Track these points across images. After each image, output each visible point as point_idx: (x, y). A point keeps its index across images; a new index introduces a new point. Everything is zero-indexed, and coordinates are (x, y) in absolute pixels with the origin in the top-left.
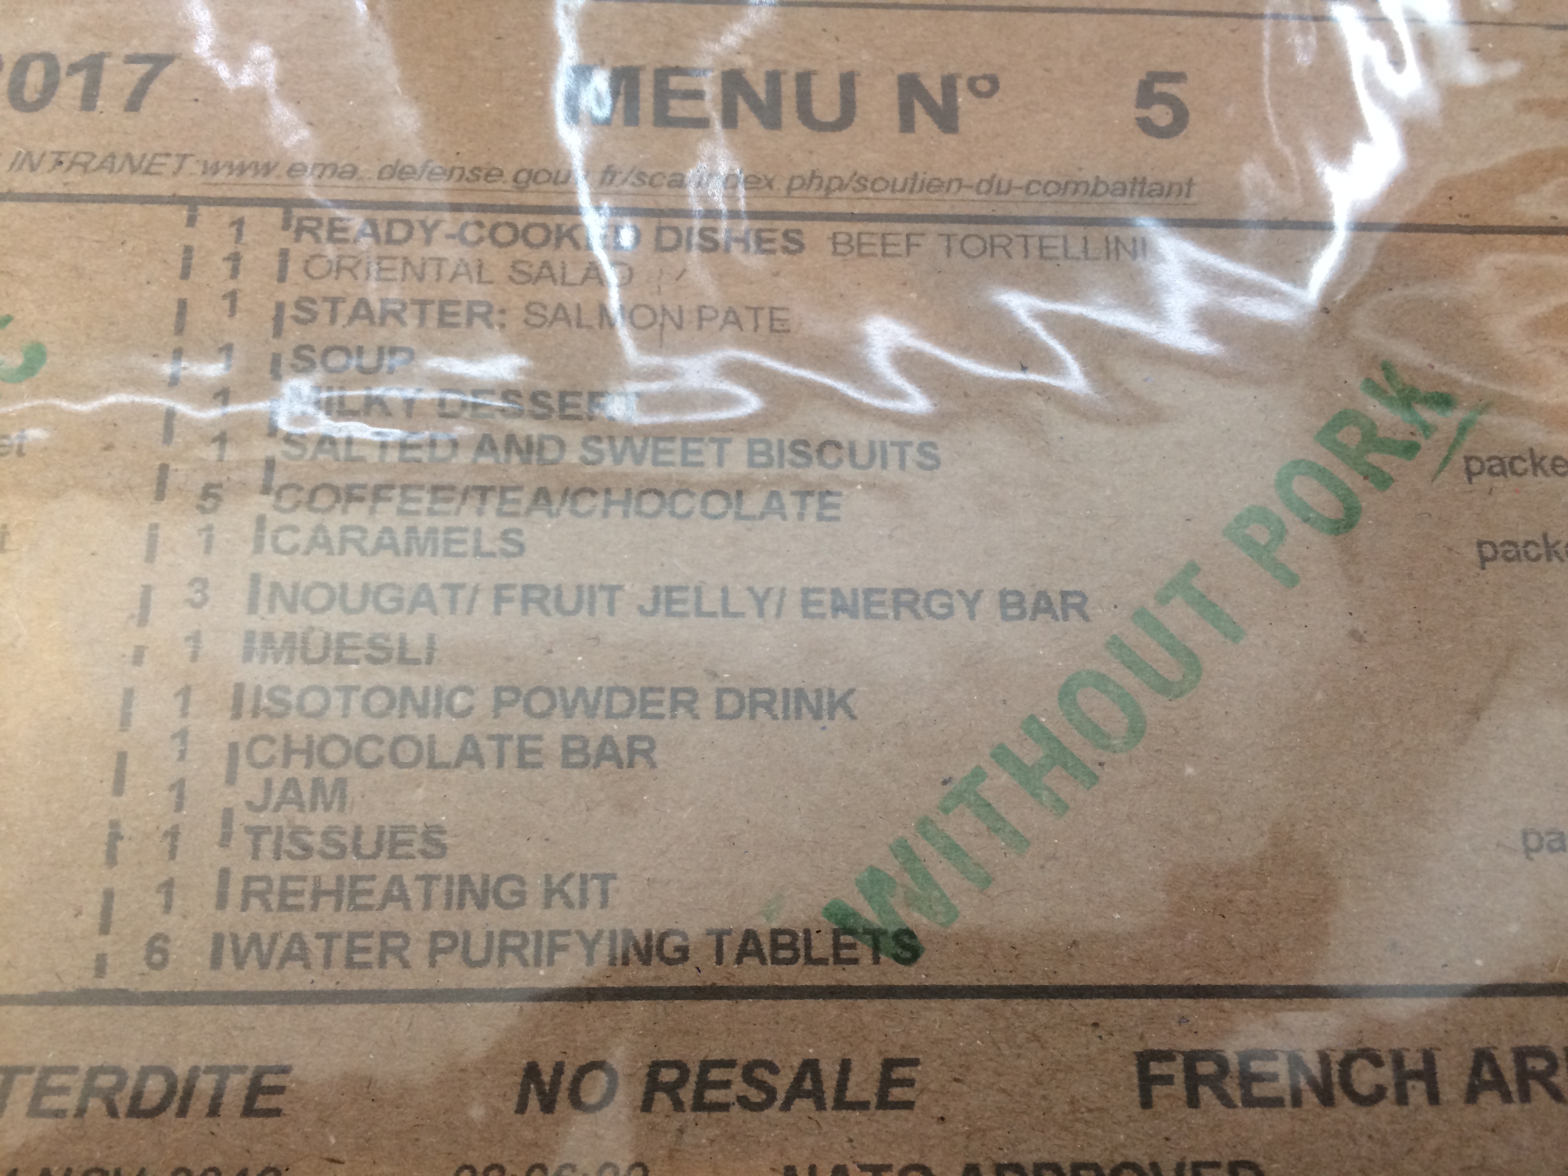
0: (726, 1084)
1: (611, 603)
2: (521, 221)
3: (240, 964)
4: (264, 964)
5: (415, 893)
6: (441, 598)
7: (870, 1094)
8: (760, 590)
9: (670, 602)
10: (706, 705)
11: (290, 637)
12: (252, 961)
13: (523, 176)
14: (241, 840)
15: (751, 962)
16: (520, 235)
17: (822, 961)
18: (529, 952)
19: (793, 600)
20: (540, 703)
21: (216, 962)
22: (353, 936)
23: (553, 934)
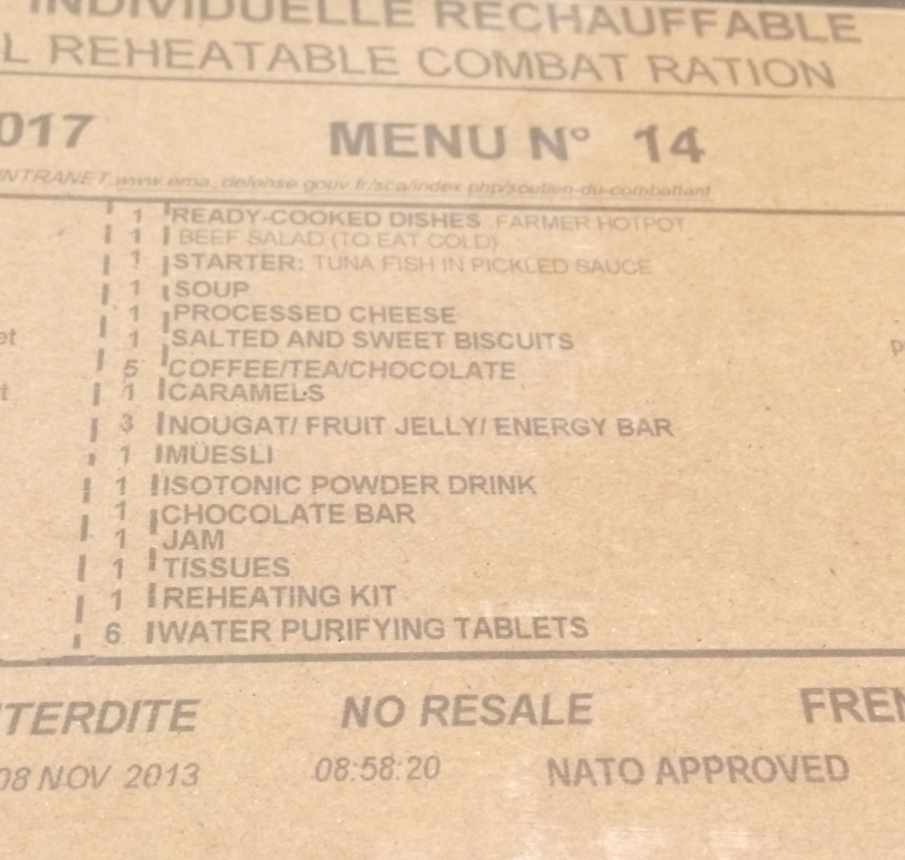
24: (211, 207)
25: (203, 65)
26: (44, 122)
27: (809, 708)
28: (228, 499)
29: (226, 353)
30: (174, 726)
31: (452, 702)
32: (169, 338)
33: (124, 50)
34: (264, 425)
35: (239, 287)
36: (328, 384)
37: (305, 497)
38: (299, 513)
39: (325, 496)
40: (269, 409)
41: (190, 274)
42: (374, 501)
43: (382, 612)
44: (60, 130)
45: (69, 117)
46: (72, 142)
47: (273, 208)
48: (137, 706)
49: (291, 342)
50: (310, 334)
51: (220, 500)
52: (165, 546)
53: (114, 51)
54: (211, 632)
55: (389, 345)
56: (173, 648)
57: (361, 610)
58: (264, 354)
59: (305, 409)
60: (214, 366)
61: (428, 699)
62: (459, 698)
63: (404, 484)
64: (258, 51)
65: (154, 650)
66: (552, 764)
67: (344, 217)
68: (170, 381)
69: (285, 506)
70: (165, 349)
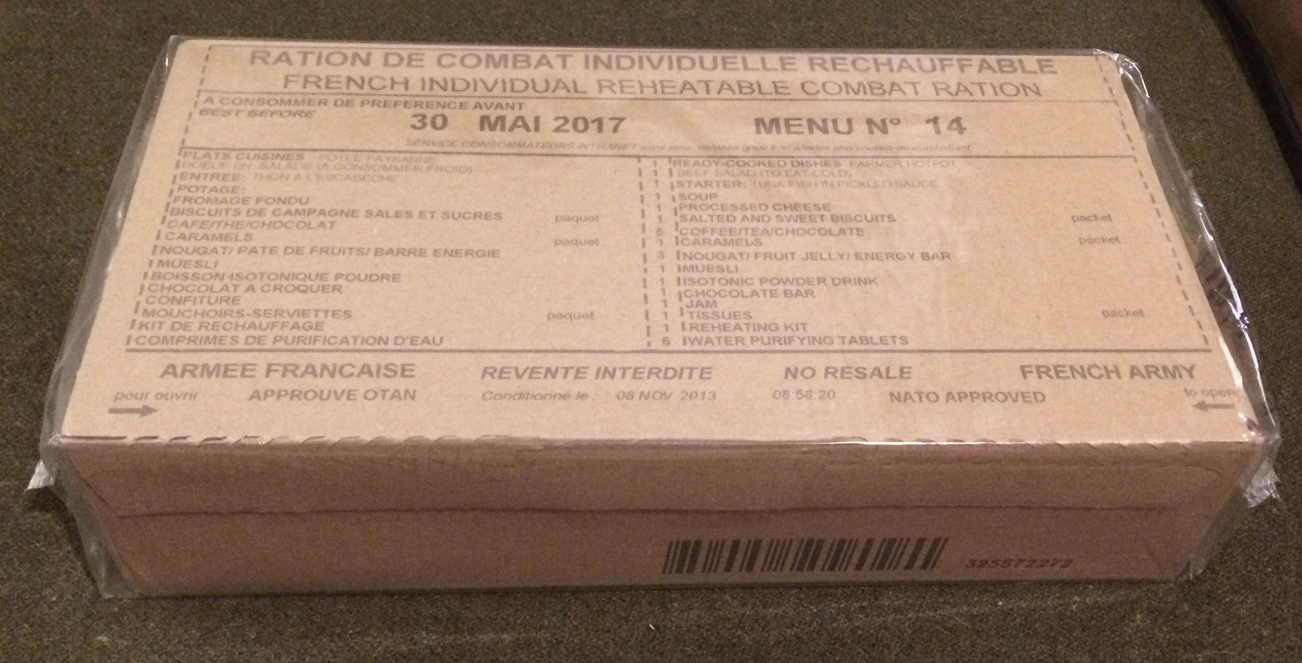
24: (693, 160)
25: (681, 92)
26: (599, 121)
27: (1024, 374)
28: (717, 287)
29: (709, 225)
30: (701, 377)
31: (840, 370)
32: (678, 219)
33: (637, 86)
34: (732, 256)
35: (713, 196)
36: (764, 239)
37: (757, 286)
38: (754, 293)
39: (767, 286)
40: (735, 250)
41: (686, 190)
42: (794, 288)
43: (801, 333)
44: (608, 125)
45: (612, 119)
46: (615, 130)
47: (727, 159)
48: (682, 370)
49: (742, 220)
50: (753, 216)
51: (714, 288)
52: (687, 306)
53: (633, 87)
54: (716, 341)
55: (796, 221)
56: (696, 347)
57: (789, 333)
58: (729, 225)
59: (753, 249)
60: (704, 231)
61: (827, 369)
62: (843, 369)
63: (808, 281)
64: (711, 85)
65: (688, 347)
66: (892, 394)
67: (766, 163)
68: (680, 238)
69: (747, 290)
70: (677, 224)
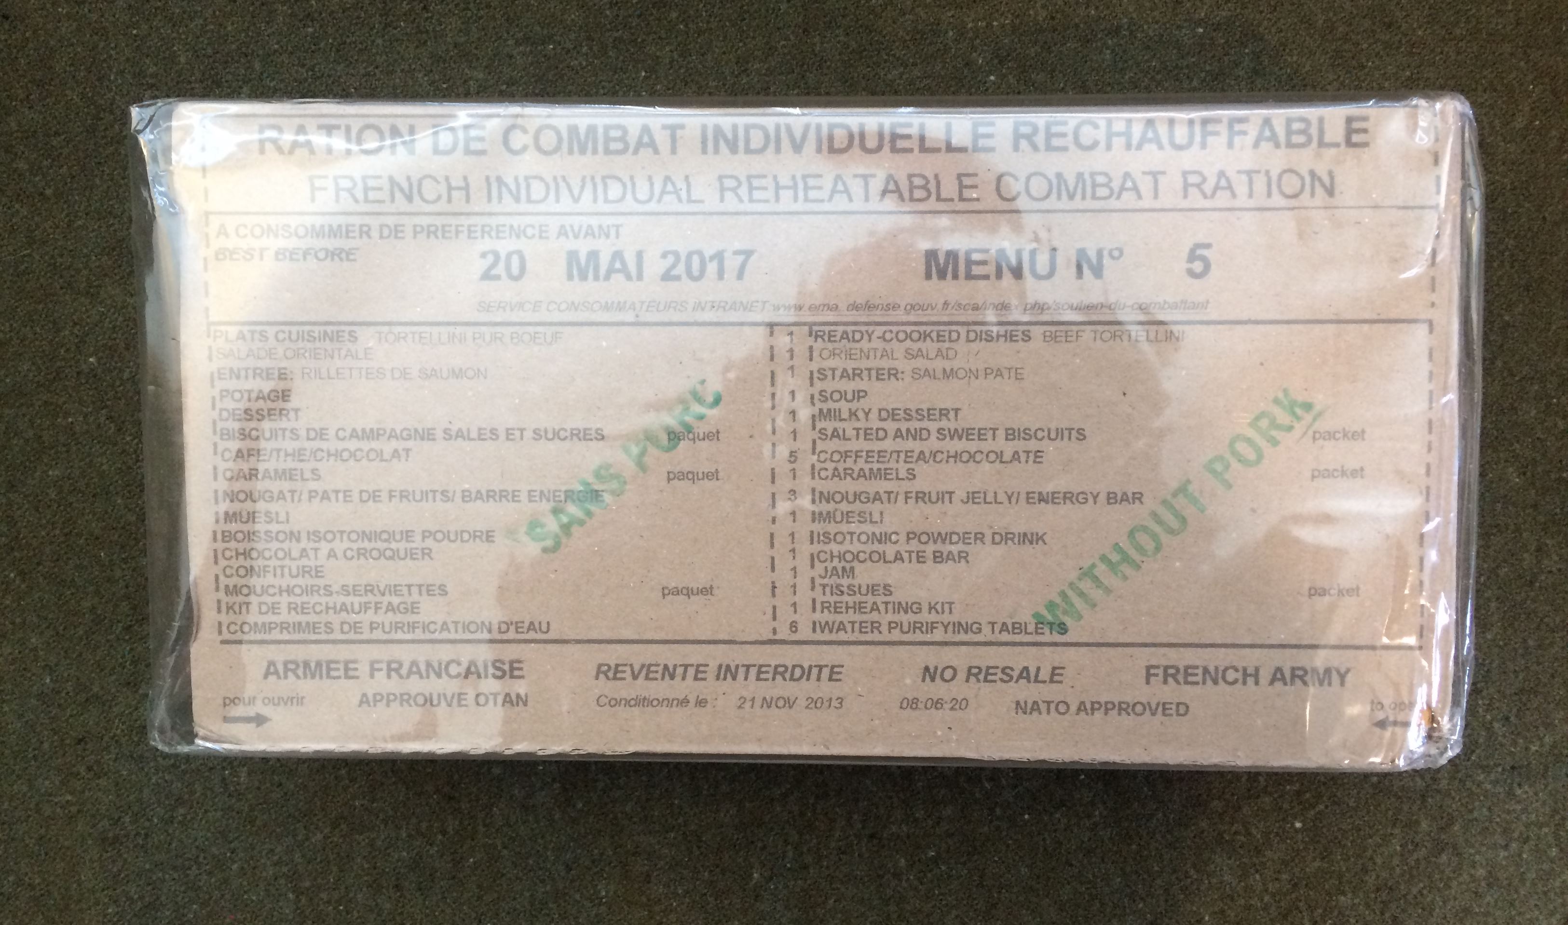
0: (995, 674)
1: (950, 498)
2: (909, 329)
3: (823, 632)
4: (831, 631)
5: (882, 608)
6: (885, 497)
7: (1047, 679)
8: (1010, 493)
9: (974, 498)
10: (988, 539)
11: (828, 513)
12: (827, 631)
13: (909, 307)
14: (819, 589)
15: (1005, 633)
16: (908, 336)
17: (1031, 633)
18: (924, 629)
19: (1023, 496)
20: (924, 538)
21: (814, 630)
22: (861, 623)
23: (932, 623)
